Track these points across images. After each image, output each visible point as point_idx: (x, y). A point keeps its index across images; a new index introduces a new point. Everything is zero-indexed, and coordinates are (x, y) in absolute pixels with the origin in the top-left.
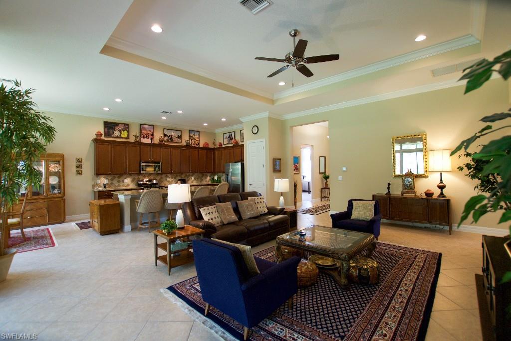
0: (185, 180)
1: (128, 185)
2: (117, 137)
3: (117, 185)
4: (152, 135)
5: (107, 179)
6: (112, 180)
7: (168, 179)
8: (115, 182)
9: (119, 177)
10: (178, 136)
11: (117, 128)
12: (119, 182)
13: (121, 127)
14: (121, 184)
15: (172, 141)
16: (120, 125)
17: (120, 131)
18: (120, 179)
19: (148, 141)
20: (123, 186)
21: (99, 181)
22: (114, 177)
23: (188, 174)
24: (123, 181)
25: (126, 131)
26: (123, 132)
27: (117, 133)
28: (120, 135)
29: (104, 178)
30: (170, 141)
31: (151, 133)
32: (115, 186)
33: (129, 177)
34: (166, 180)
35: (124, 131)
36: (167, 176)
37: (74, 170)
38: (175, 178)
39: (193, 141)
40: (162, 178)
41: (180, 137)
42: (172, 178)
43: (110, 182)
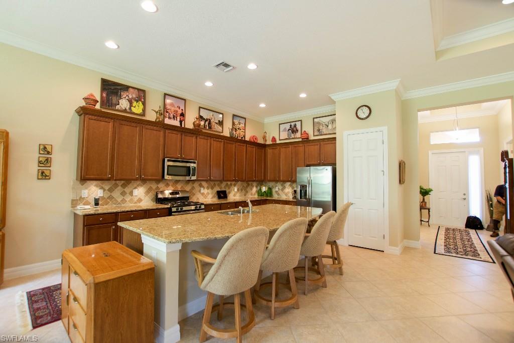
0: (225, 191)
1: (140, 200)
2: (125, 111)
3: (119, 200)
4: (182, 115)
5: (102, 188)
6: (110, 190)
7: (202, 191)
8: (117, 194)
9: (124, 186)
10: (219, 121)
11: (124, 94)
12: (123, 194)
13: (132, 94)
14: (128, 198)
15: (210, 128)
16: (131, 90)
17: (130, 102)
18: (127, 190)
19: (176, 123)
20: (131, 201)
21: (85, 193)
22: (116, 186)
23: (229, 183)
24: (131, 193)
25: (140, 102)
26: (135, 104)
27: (124, 104)
28: (130, 109)
29: (96, 186)
30: (208, 128)
31: (180, 112)
32: (116, 202)
33: (141, 186)
34: (200, 191)
35: (137, 101)
36: (201, 186)
37: (34, 168)
38: (212, 188)
39: (238, 132)
40: (193, 188)
41: (221, 123)
42: (208, 188)
43: (107, 195)
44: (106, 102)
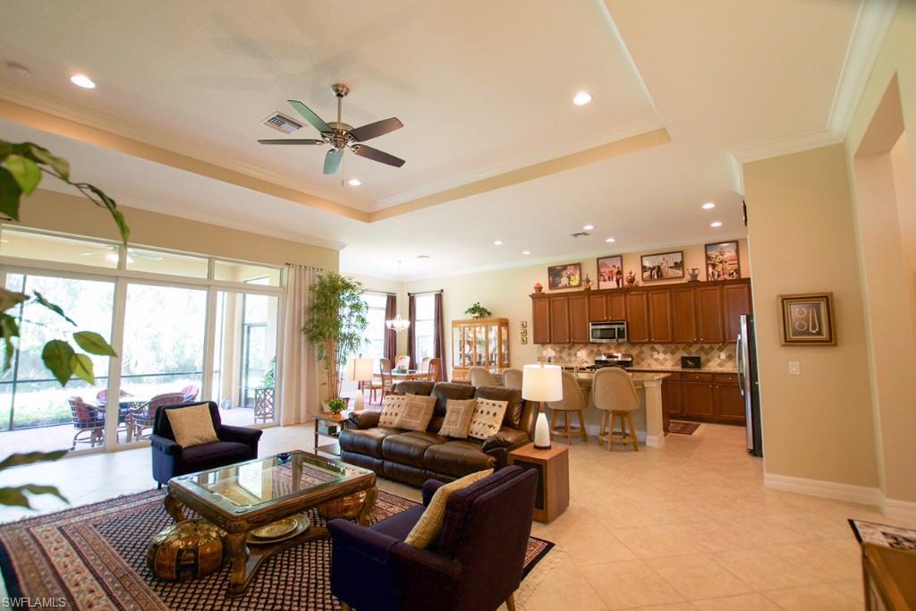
0: (699, 358)
2: (565, 287)
3: (567, 360)
4: (619, 273)
5: (553, 350)
6: (561, 352)
7: (656, 355)
8: (565, 355)
9: (570, 348)
10: (676, 263)
11: (564, 273)
12: (569, 355)
13: (570, 271)
14: (573, 359)
15: (660, 276)
16: (569, 267)
17: (569, 278)
18: (572, 352)
19: (612, 285)
21: (545, 353)
22: (564, 348)
23: (707, 346)
24: (575, 355)
25: (577, 276)
26: (572, 278)
27: (564, 281)
28: (569, 283)
29: (551, 348)
30: (656, 277)
31: (616, 270)
32: (565, 362)
33: (583, 348)
34: (652, 356)
35: (574, 275)
36: (653, 349)
37: (519, 337)
38: (673, 353)
40: (642, 352)
41: (679, 265)
42: (665, 353)
43: (558, 355)
44: (553, 285)
